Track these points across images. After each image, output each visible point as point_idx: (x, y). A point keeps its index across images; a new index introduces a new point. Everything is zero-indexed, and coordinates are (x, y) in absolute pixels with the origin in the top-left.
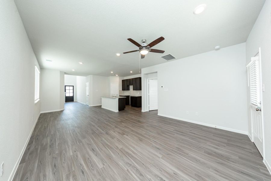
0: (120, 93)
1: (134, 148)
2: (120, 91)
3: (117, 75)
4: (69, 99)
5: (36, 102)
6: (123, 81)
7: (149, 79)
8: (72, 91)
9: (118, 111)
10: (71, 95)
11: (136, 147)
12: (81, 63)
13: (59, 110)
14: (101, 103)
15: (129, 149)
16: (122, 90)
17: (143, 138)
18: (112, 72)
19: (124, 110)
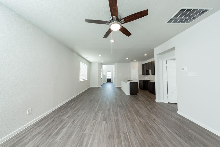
0: (139, 78)
1: (93, 140)
2: (139, 75)
3: (135, 61)
4: (109, 81)
5: (80, 81)
6: (143, 65)
7: (166, 59)
8: (110, 75)
9: (129, 95)
10: (110, 78)
11: (96, 141)
12: (100, 56)
13: (98, 87)
14: (121, 86)
15: (89, 139)
16: (142, 75)
17: (115, 136)
18: (127, 59)
19: (137, 94)
